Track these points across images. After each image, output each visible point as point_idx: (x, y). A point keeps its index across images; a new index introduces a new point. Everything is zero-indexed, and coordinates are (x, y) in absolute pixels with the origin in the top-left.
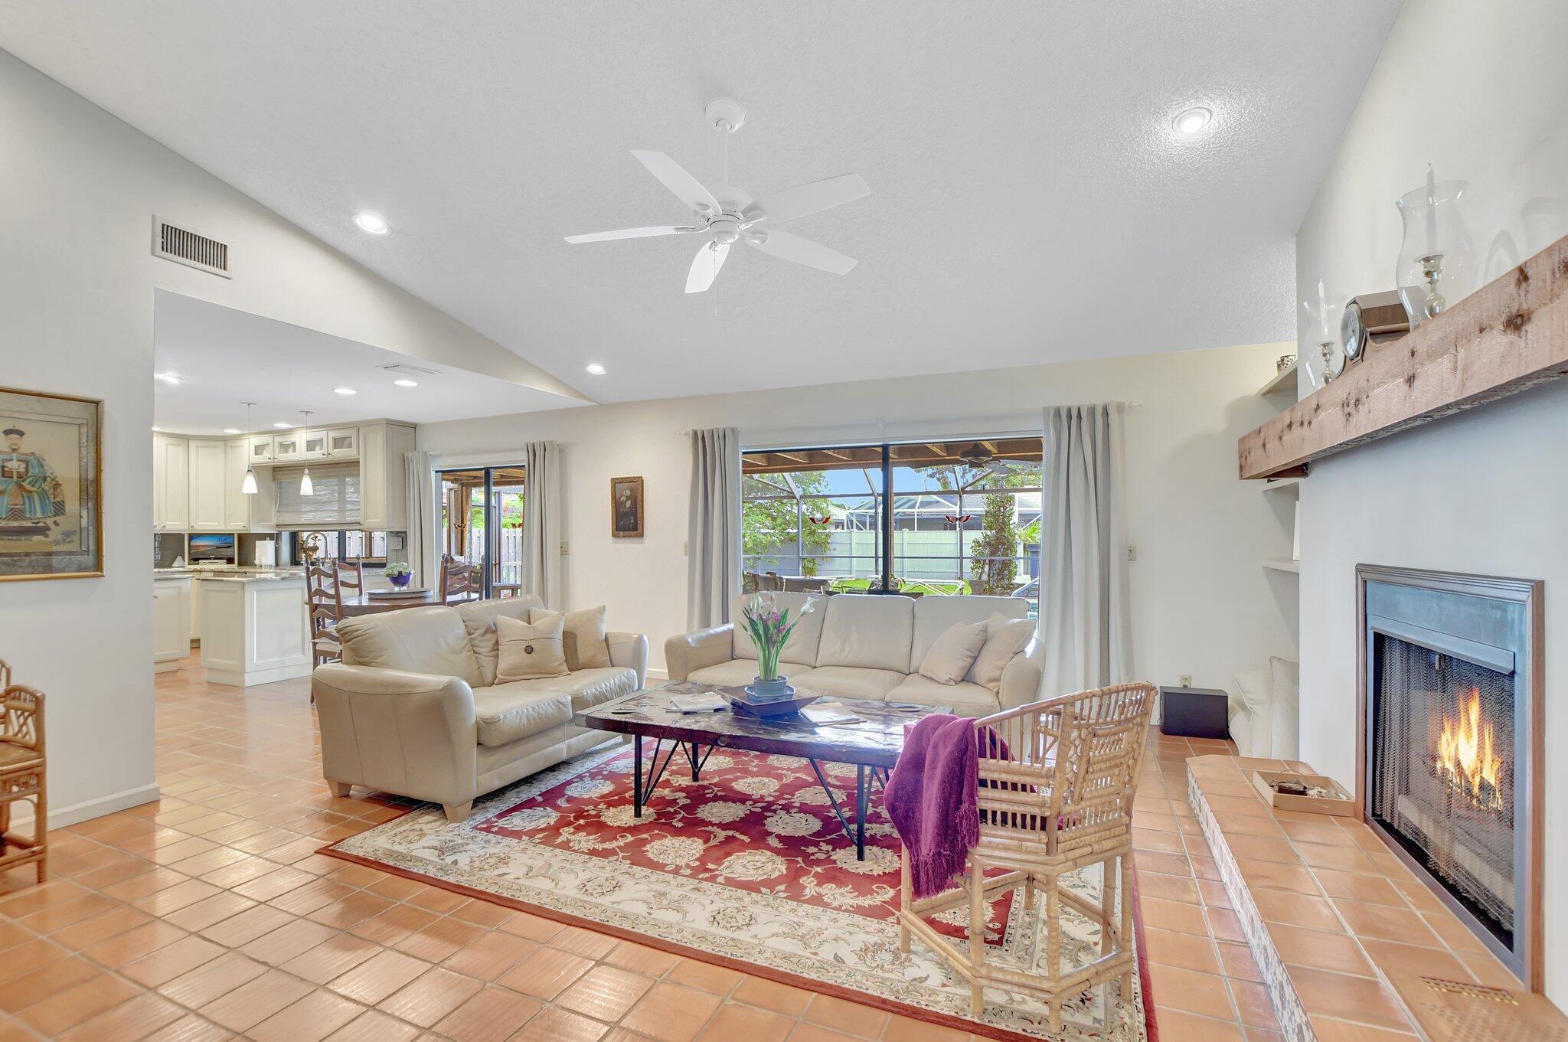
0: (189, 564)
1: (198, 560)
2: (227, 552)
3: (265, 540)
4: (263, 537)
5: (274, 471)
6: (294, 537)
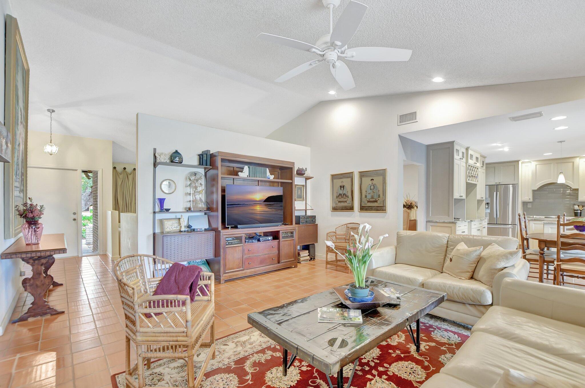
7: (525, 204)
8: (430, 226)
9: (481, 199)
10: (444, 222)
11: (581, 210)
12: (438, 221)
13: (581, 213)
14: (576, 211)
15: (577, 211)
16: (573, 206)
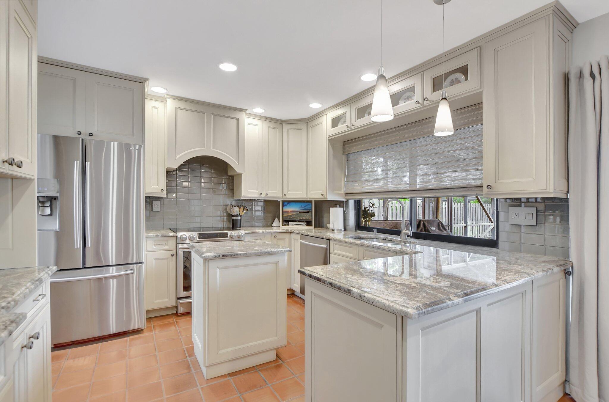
0: (283, 225)
1: (288, 221)
2: (306, 217)
3: (337, 207)
4: (335, 204)
5: (344, 145)
6: (358, 204)
11: (242, 216)
14: (234, 218)
16: (232, 208)
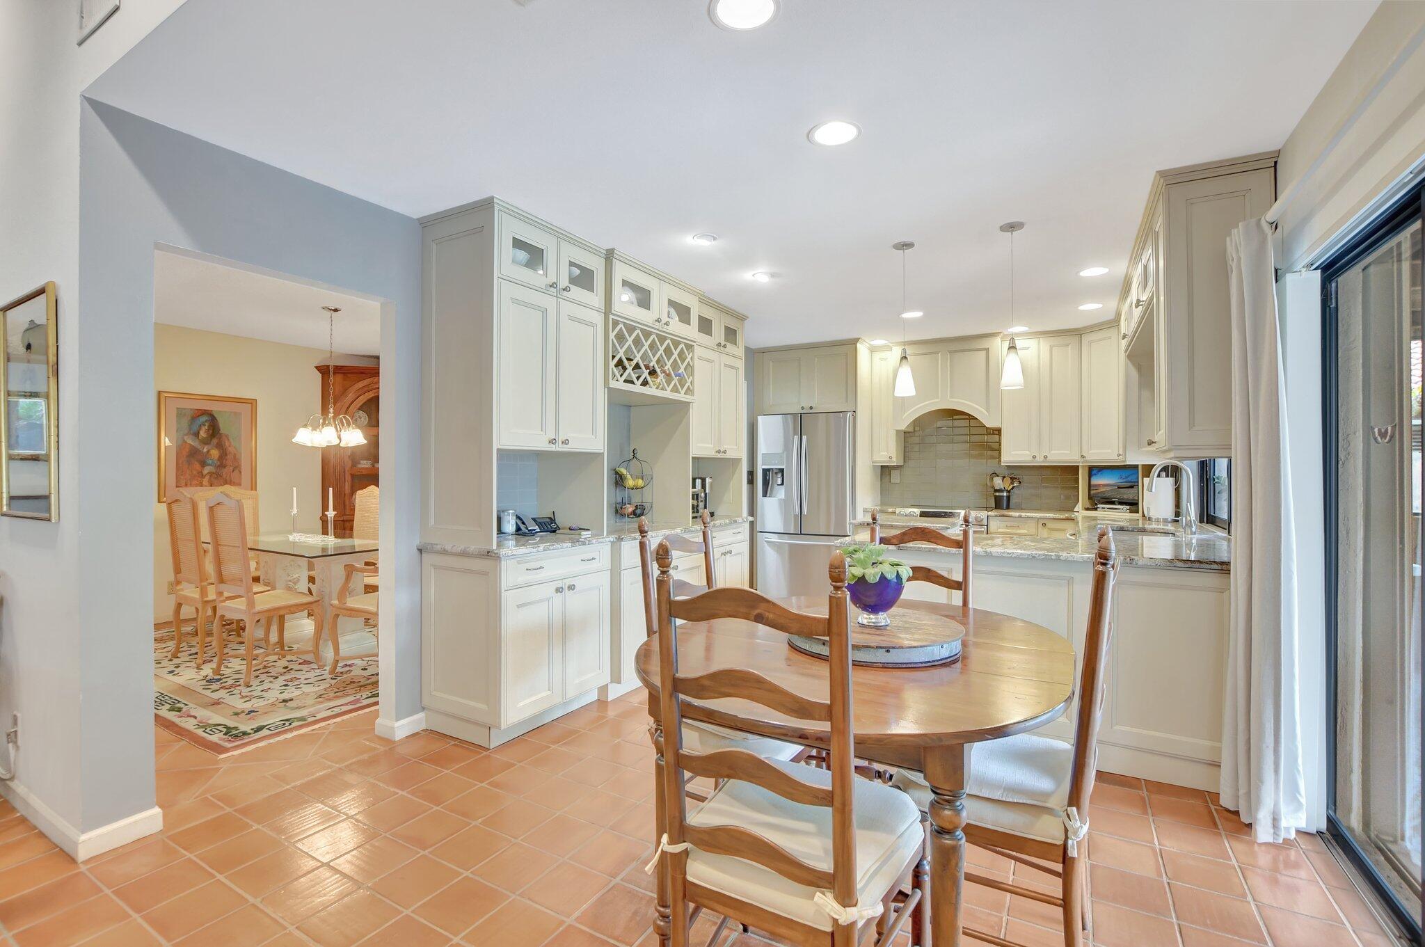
7: (885, 471)
8: (433, 570)
9: (719, 456)
10: (464, 554)
11: (1009, 492)
12: (448, 548)
13: (1008, 497)
14: (997, 494)
15: (1001, 494)
16: (991, 479)
